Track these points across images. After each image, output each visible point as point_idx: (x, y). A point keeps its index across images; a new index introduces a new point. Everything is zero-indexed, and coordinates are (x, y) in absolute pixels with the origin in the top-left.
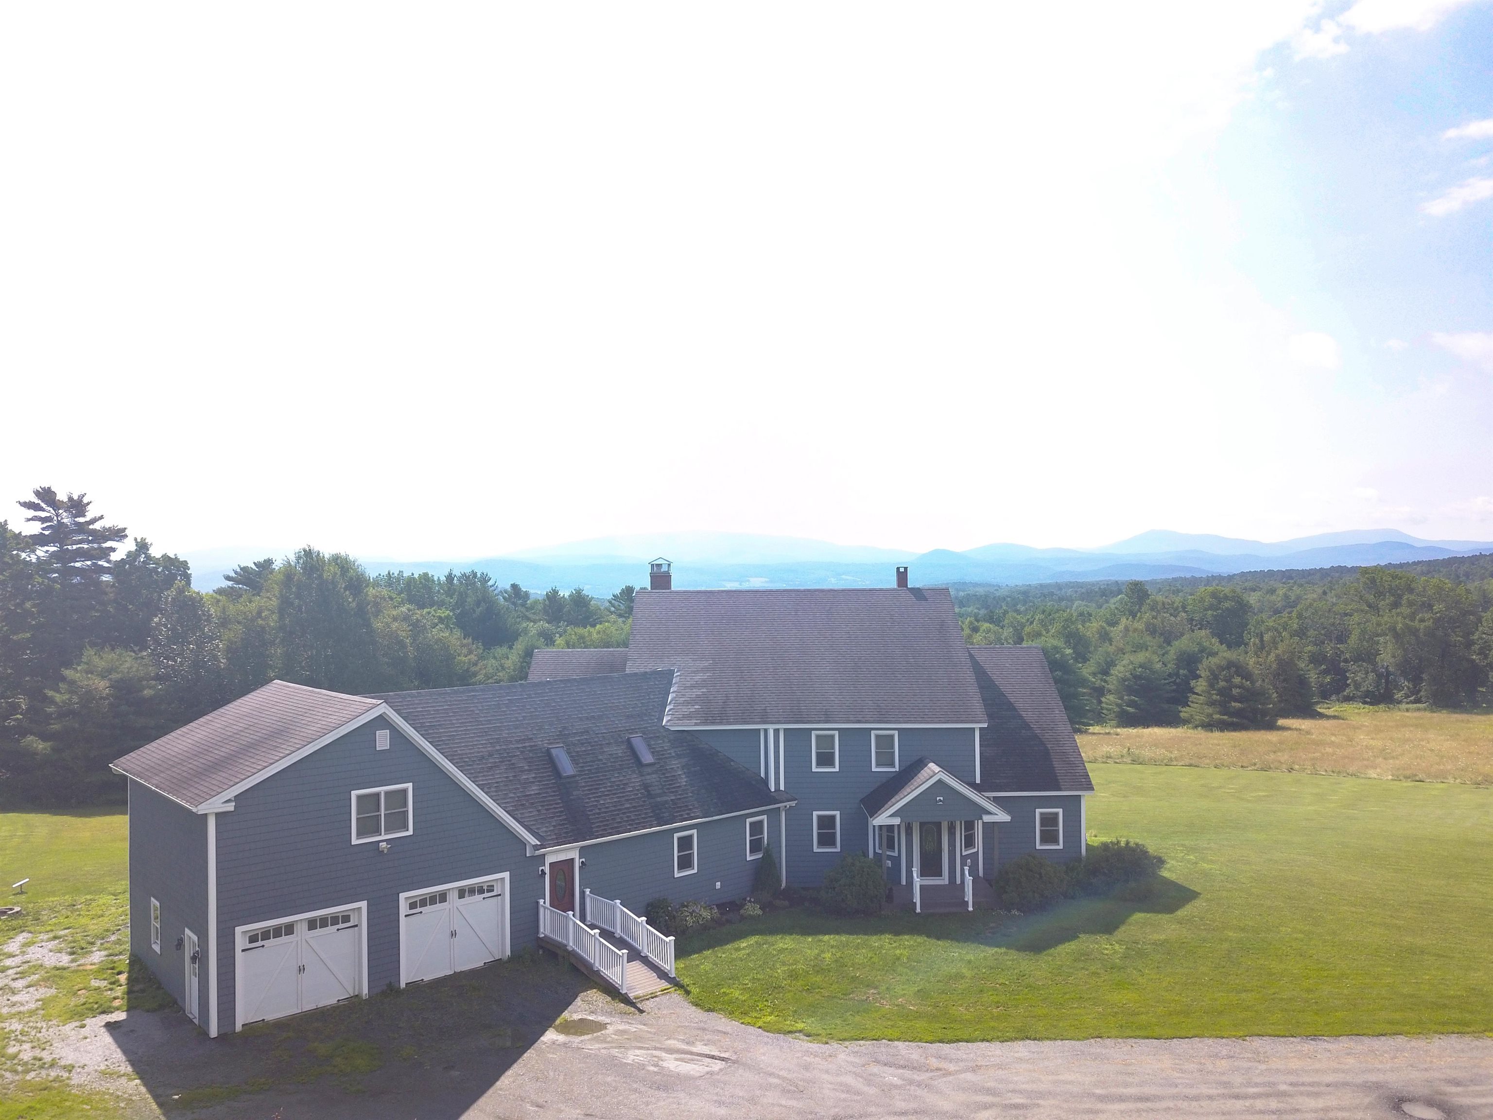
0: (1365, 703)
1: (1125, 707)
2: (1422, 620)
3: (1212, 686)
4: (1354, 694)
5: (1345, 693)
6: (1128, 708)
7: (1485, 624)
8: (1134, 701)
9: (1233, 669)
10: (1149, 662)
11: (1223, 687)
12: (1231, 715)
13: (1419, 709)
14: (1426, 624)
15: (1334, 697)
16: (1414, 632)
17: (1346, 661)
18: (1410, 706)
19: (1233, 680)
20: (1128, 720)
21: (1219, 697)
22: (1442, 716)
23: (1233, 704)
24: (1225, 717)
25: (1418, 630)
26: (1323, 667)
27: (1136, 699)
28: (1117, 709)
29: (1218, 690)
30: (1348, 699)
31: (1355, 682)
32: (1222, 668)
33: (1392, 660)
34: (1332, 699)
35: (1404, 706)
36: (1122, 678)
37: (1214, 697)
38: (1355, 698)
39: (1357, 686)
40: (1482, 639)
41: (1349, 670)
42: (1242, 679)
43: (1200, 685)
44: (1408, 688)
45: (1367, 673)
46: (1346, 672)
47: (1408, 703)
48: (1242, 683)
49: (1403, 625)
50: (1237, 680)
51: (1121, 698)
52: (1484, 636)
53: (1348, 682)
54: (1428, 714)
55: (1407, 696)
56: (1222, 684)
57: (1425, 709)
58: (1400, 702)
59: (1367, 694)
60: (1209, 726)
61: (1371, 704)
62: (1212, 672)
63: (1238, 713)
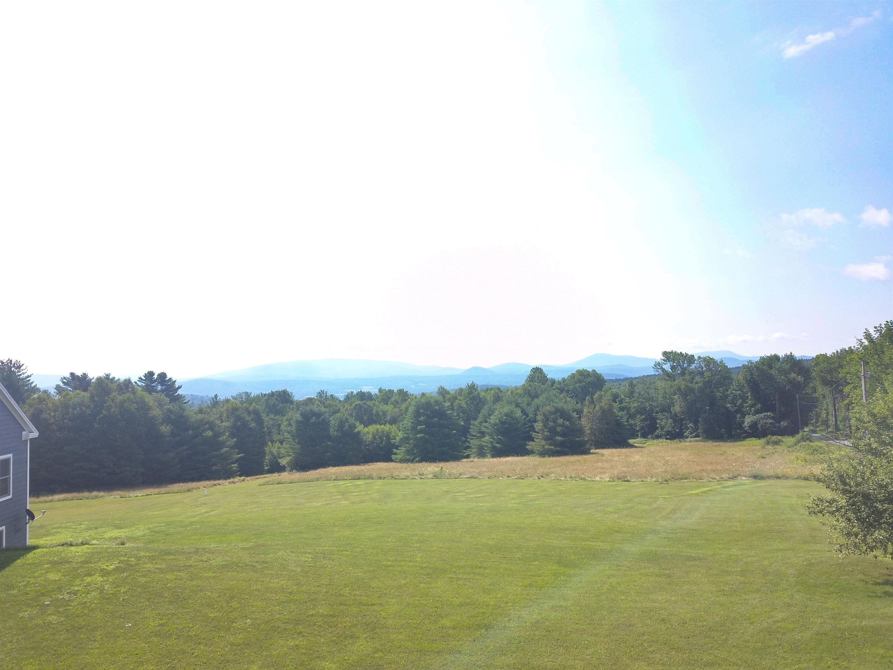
0: (667, 439)
1: (494, 444)
2: (697, 383)
3: (545, 426)
4: (661, 433)
5: (656, 434)
6: (497, 445)
7: (734, 384)
8: (500, 439)
9: (559, 414)
10: (511, 412)
11: (552, 427)
12: (556, 445)
13: (697, 441)
14: (699, 385)
15: (650, 436)
16: (692, 390)
17: (657, 412)
18: (693, 439)
19: (558, 421)
20: (498, 453)
21: (548, 433)
22: (710, 444)
23: (557, 438)
24: (552, 447)
25: (694, 389)
26: (643, 417)
27: (502, 438)
28: (491, 446)
29: (548, 429)
30: (658, 437)
31: (660, 425)
32: (551, 413)
33: (679, 409)
34: (649, 437)
35: (689, 439)
36: (494, 424)
37: (546, 433)
38: (662, 436)
39: (662, 428)
40: (732, 393)
41: (659, 418)
42: (564, 420)
43: (538, 426)
44: (692, 428)
45: (667, 419)
46: (657, 419)
47: (691, 438)
48: (563, 423)
49: (685, 386)
50: (560, 421)
51: (493, 438)
52: (734, 391)
53: (657, 426)
54: (703, 443)
55: (691, 433)
56: (551, 424)
57: (700, 441)
58: (687, 437)
59: (668, 433)
60: (543, 454)
61: (670, 439)
62: (544, 415)
63: (561, 444)
